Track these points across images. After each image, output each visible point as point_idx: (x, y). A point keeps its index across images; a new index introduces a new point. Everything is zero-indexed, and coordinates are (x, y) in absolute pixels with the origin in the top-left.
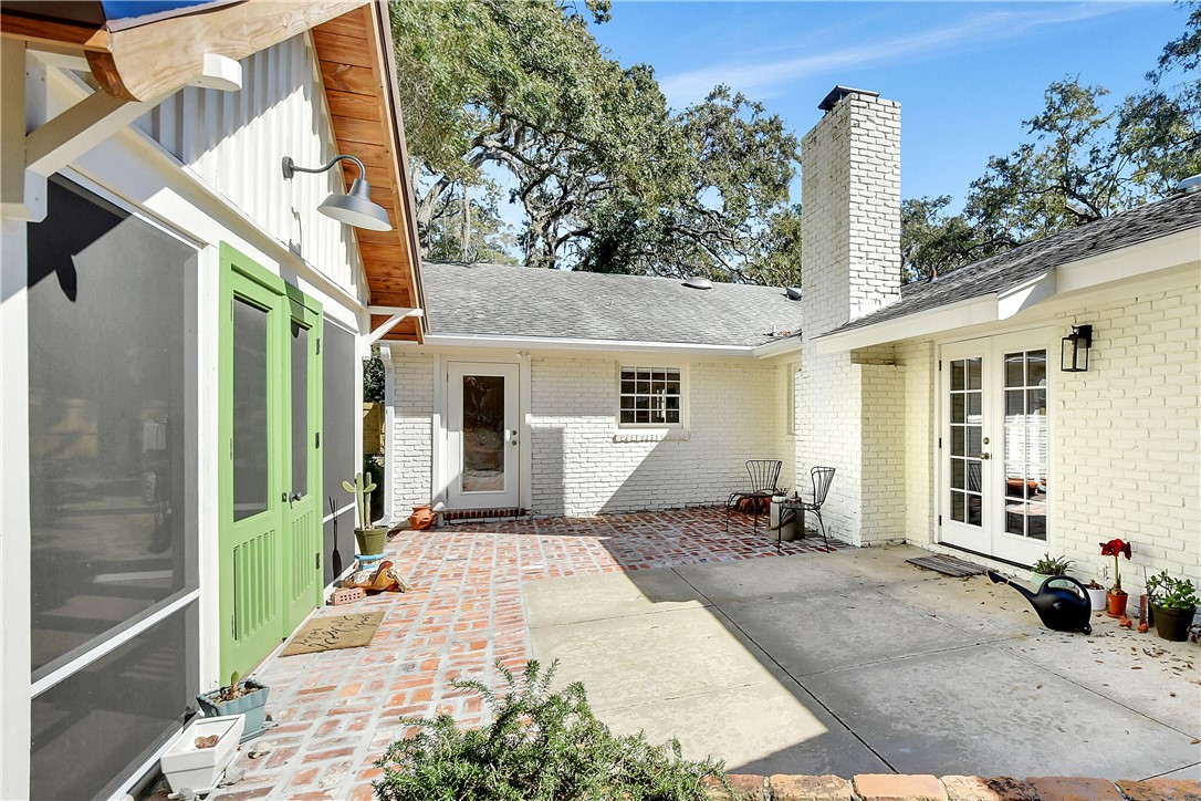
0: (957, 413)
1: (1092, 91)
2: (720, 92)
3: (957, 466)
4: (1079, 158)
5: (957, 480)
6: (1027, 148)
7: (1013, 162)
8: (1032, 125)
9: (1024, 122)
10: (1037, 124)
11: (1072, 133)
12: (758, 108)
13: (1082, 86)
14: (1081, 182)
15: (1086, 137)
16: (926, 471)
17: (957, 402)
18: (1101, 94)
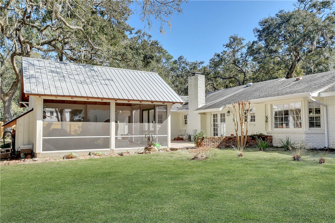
0: (214, 122)
1: (241, 39)
2: (139, 32)
3: (214, 129)
4: (238, 55)
5: (214, 131)
6: (225, 52)
7: (221, 55)
8: (226, 46)
9: (224, 45)
10: (227, 46)
11: (236, 49)
12: (150, 36)
13: (239, 37)
14: (239, 62)
15: (240, 51)
16: (210, 130)
17: (214, 120)
18: (243, 40)
